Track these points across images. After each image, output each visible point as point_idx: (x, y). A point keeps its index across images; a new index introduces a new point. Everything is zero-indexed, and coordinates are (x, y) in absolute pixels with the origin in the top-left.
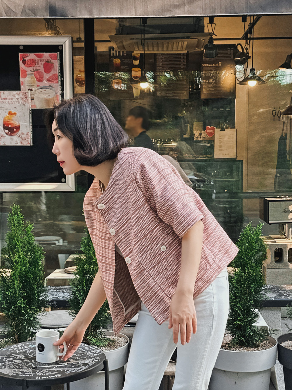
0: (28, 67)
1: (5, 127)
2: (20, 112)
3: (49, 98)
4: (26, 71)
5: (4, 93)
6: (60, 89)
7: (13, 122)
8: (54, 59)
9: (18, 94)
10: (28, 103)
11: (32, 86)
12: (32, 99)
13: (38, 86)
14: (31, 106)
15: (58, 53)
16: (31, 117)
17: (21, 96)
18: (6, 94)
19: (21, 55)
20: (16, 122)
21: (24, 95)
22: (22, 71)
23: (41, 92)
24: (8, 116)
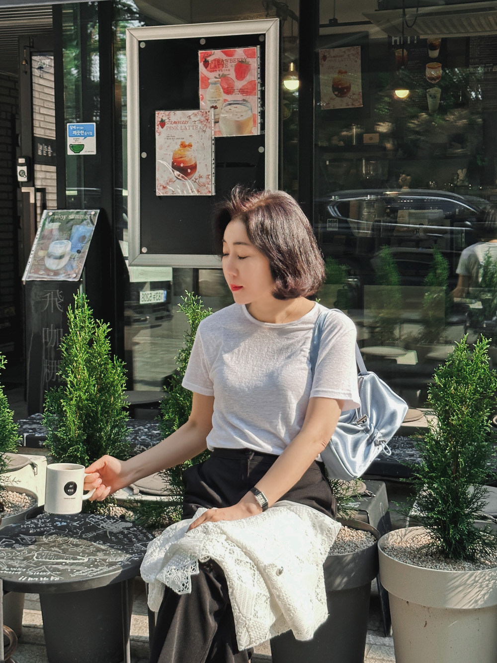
0: (211, 72)
1: (175, 168)
2: (198, 142)
3: (241, 119)
4: (209, 79)
5: (175, 114)
6: (259, 105)
7: (187, 159)
8: (251, 57)
9: (196, 115)
10: (210, 127)
11: (216, 101)
12: (216, 122)
13: (225, 100)
14: (215, 132)
15: (258, 46)
16: (213, 150)
17: (199, 117)
18: (178, 115)
19: (201, 53)
20: (191, 159)
21: (205, 116)
22: (202, 78)
23: (230, 111)
24: (180, 150)
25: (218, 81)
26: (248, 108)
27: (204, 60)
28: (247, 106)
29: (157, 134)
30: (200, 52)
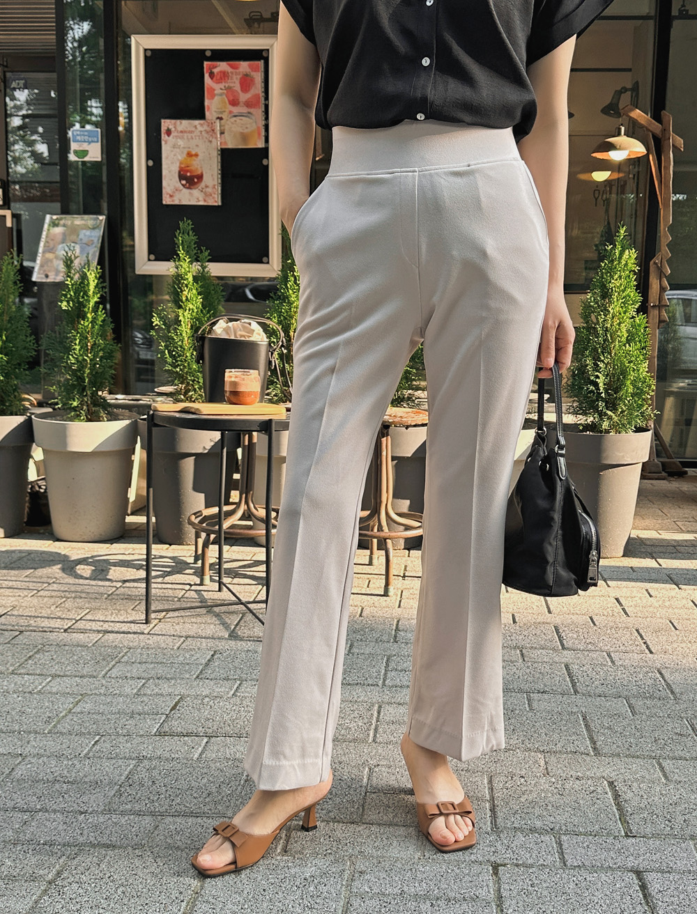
0: (217, 83)
1: (181, 177)
2: (204, 152)
3: (246, 131)
4: (214, 90)
5: (181, 123)
6: (263, 119)
7: (192, 168)
8: (255, 71)
9: (201, 125)
10: (216, 138)
11: (221, 113)
12: (222, 133)
13: (231, 112)
14: (221, 143)
15: (262, 61)
16: (219, 160)
17: (205, 127)
18: (184, 124)
19: (206, 65)
20: (197, 169)
21: (211, 126)
23: (235, 122)
24: (185, 159)
25: (223, 93)
26: (252, 121)
27: (209, 71)
28: (252, 119)
29: (163, 143)
30: (205, 63)
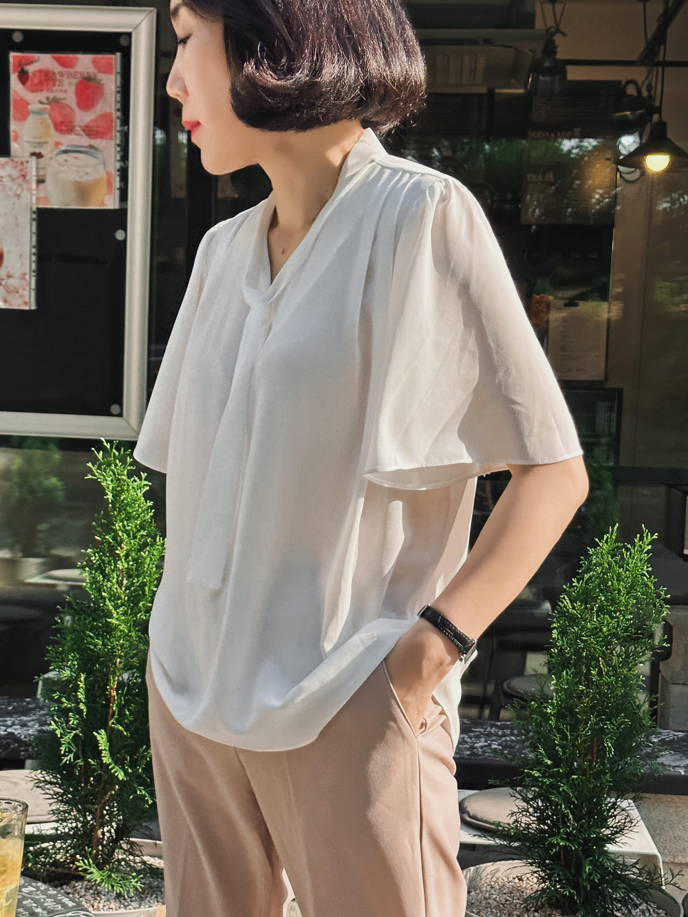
0: (33, 91)
2: (6, 214)
3: (85, 179)
4: (28, 104)
6: (118, 157)
8: (105, 72)
9: (3, 166)
10: (30, 190)
11: (40, 144)
12: (41, 181)
13: (57, 144)
14: (38, 199)
15: (119, 54)
16: (34, 229)
17: (10, 170)
19: (14, 57)
21: (20, 167)
22: (15, 101)
23: (66, 163)
25: (45, 109)
26: (97, 161)
27: (19, 69)
28: (96, 158)
